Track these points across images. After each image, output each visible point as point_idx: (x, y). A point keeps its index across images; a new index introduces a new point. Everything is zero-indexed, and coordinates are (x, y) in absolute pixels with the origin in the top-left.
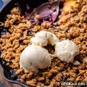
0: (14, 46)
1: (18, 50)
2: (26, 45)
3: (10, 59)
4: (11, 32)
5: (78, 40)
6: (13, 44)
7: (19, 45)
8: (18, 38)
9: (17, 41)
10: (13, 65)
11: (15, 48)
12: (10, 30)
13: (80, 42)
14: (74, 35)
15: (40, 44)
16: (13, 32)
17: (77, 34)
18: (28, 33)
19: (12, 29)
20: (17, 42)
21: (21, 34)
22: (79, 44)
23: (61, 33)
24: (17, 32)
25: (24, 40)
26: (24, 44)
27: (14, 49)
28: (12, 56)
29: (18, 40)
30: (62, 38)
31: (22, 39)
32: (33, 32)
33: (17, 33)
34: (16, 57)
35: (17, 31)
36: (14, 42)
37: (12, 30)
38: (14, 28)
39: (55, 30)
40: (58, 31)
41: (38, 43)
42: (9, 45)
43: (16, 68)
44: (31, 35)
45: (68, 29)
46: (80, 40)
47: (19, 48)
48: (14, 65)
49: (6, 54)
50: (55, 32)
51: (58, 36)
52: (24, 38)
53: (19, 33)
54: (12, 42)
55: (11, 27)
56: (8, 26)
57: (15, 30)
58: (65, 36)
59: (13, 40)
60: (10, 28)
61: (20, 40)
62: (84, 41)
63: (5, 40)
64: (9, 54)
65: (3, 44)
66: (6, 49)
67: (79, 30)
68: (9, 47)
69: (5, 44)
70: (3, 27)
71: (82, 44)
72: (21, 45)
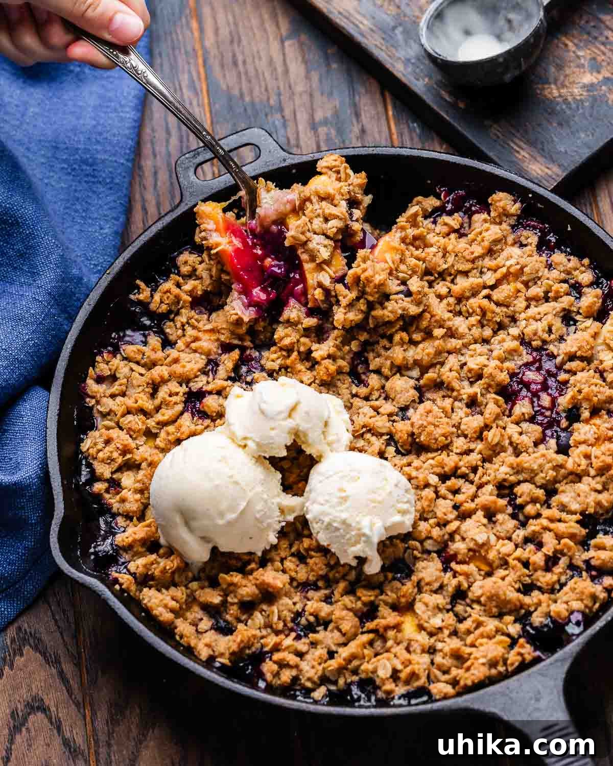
0: (158, 409)
1: (168, 434)
2: (207, 422)
3: (115, 466)
4: (172, 338)
5: (432, 466)
6: (157, 402)
7: (182, 413)
8: (185, 380)
9: (177, 390)
10: (118, 497)
11: (158, 423)
12: (170, 329)
13: (434, 480)
14: (422, 438)
15: (251, 444)
16: (180, 344)
17: (436, 439)
18: (236, 368)
19: (179, 325)
20: (177, 394)
21: (209, 362)
22: (427, 485)
23: (376, 410)
24: (193, 345)
25: (210, 393)
26: (203, 415)
27: (151, 423)
28: (128, 456)
29: (184, 389)
30: (368, 436)
31: (205, 388)
32: (263, 369)
33: (195, 351)
34: (144, 465)
35: (196, 339)
36: (162, 393)
37: (180, 332)
38: (188, 323)
39: (355, 390)
40: (367, 398)
41: (245, 438)
42: (136, 402)
43: (128, 517)
44: (249, 379)
45: (414, 401)
46: (438, 470)
47: (171, 428)
48: (123, 501)
49: (108, 442)
50: (355, 395)
51: (361, 420)
52: (209, 388)
53: (201, 354)
54: (155, 387)
55: (178, 313)
56: (164, 308)
57: (190, 331)
58: (384, 431)
59: (164, 381)
60: (173, 320)
61: (194, 389)
62: (453, 482)
63: (132, 370)
64: (119, 445)
65: (116, 388)
66: (119, 414)
67: (461, 419)
68: (134, 411)
69: (124, 388)
70: (144, 305)
71: (443, 490)
72: (187, 415)
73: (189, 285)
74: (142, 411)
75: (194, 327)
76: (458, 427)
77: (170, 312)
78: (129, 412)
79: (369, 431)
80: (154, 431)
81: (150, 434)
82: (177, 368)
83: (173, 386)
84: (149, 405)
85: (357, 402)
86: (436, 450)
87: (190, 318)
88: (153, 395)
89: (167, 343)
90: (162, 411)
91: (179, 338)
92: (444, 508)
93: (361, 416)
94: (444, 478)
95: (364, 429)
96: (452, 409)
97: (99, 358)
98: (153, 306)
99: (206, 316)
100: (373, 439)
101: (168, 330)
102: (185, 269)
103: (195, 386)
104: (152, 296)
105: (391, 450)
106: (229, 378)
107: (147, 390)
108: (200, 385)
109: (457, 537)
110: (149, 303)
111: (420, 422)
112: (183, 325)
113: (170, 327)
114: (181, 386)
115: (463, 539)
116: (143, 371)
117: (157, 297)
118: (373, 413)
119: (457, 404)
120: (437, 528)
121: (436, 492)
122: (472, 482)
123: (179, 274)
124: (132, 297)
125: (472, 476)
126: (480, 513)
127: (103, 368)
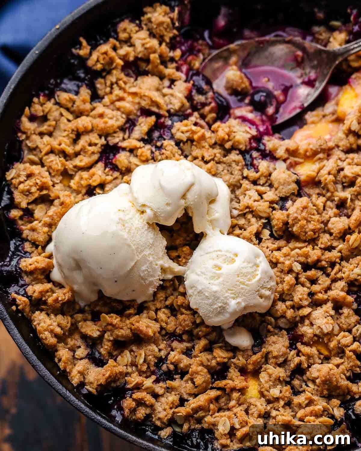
0: (77, 154)
1: (82, 178)
2: (116, 174)
3: (32, 198)
4: (101, 93)
5: (298, 255)
6: (78, 148)
7: (96, 162)
8: (105, 134)
9: (97, 141)
10: (29, 226)
11: (75, 167)
12: (99, 84)
13: (297, 267)
14: (295, 229)
15: (149, 212)
16: (106, 100)
17: (306, 233)
18: (150, 133)
19: (108, 83)
20: (96, 145)
21: (128, 120)
22: (290, 271)
23: (261, 194)
24: (118, 104)
25: (124, 149)
26: (115, 168)
27: (70, 165)
28: (45, 192)
29: (103, 141)
30: (249, 216)
31: (120, 144)
32: (172, 137)
33: (118, 109)
34: (56, 202)
35: (121, 99)
36: (83, 142)
37: (108, 89)
38: (117, 83)
39: (246, 172)
40: (255, 182)
42: (60, 144)
43: (35, 244)
44: (159, 144)
45: (293, 194)
46: (302, 259)
47: (85, 174)
48: (33, 230)
49: (29, 176)
50: (246, 178)
51: (245, 201)
52: (124, 144)
53: (123, 113)
54: (78, 135)
55: (109, 72)
56: (99, 66)
57: (117, 92)
58: (264, 215)
59: (87, 132)
60: (104, 78)
61: (111, 144)
62: (312, 273)
63: (61, 115)
64: (38, 181)
65: (45, 128)
66: (44, 152)
67: (330, 217)
68: (57, 152)
69: (51, 129)
70: (83, 60)
71: (303, 279)
72: (100, 165)
73: (124, 50)
74: (64, 154)
75: (121, 88)
76: (326, 223)
77: (103, 70)
78: (52, 151)
79: (251, 212)
80: (71, 172)
81: (66, 175)
82: (100, 123)
83: (94, 138)
84: (70, 150)
85: (246, 184)
86: (305, 241)
87: (118, 79)
88: (75, 141)
89: (95, 97)
90: (80, 157)
91: (106, 94)
92: (300, 293)
93: (247, 197)
94: (306, 267)
95: (248, 210)
96: (324, 207)
97: (35, 100)
98: (90, 63)
99: (132, 80)
100: (253, 220)
101: (98, 86)
102: (123, 36)
103: (113, 141)
104: (91, 54)
105: (266, 233)
106: (142, 140)
107: (71, 135)
108: (116, 140)
109: (307, 322)
110: (87, 59)
111: (295, 215)
112: (112, 84)
113: (101, 83)
114: (100, 137)
115: (312, 324)
116: (70, 117)
117: (94, 56)
118: (257, 197)
119: (329, 203)
120: (292, 310)
121: (297, 278)
122: (328, 275)
123: (117, 39)
124: (74, 51)
125: (329, 269)
126: (330, 305)
127: (37, 109)
